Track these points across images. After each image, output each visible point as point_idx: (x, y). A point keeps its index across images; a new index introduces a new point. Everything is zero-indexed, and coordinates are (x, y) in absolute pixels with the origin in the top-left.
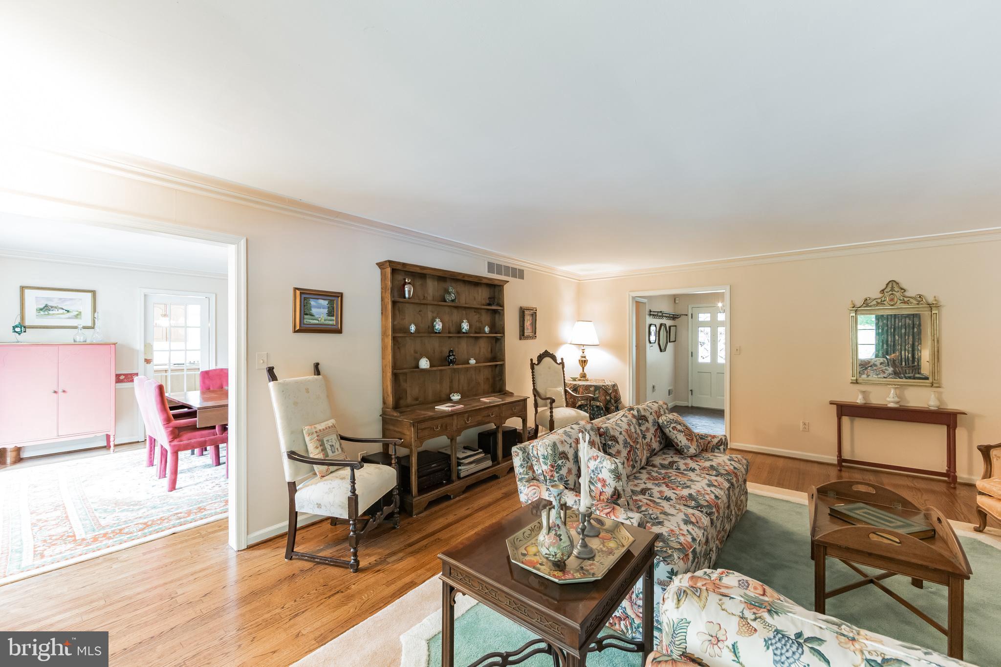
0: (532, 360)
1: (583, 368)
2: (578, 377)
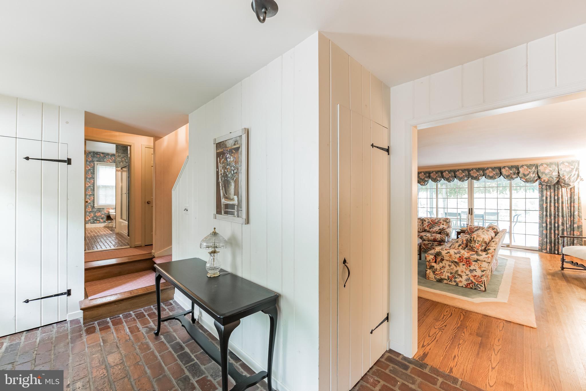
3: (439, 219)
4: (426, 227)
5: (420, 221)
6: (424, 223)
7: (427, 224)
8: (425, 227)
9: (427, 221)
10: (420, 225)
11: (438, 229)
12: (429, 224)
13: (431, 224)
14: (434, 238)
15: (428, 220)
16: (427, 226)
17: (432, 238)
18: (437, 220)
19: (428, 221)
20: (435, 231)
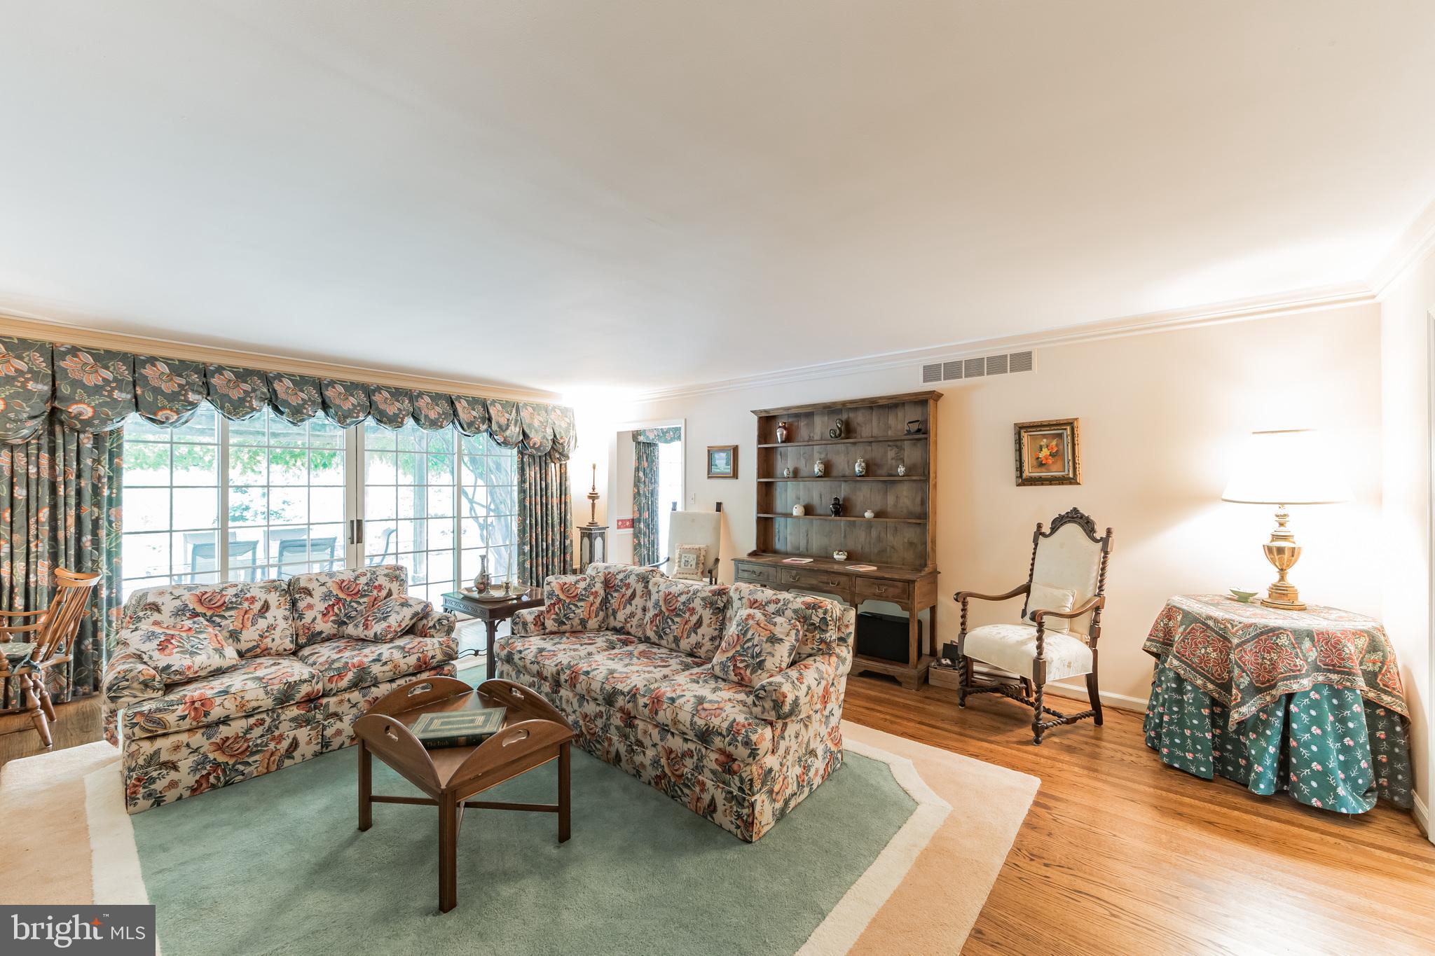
0: (1039, 526)
1: (1282, 571)
2: (1264, 595)
3: (369, 575)
4: (319, 619)
5: (282, 599)
6: (301, 605)
7: (321, 606)
8: (315, 619)
9: (318, 592)
10: (286, 618)
11: (408, 617)
12: (334, 605)
13: (339, 600)
14: (419, 659)
15: (323, 584)
16: (324, 615)
17: (412, 660)
18: (363, 580)
19: (324, 589)
20: (400, 626)
